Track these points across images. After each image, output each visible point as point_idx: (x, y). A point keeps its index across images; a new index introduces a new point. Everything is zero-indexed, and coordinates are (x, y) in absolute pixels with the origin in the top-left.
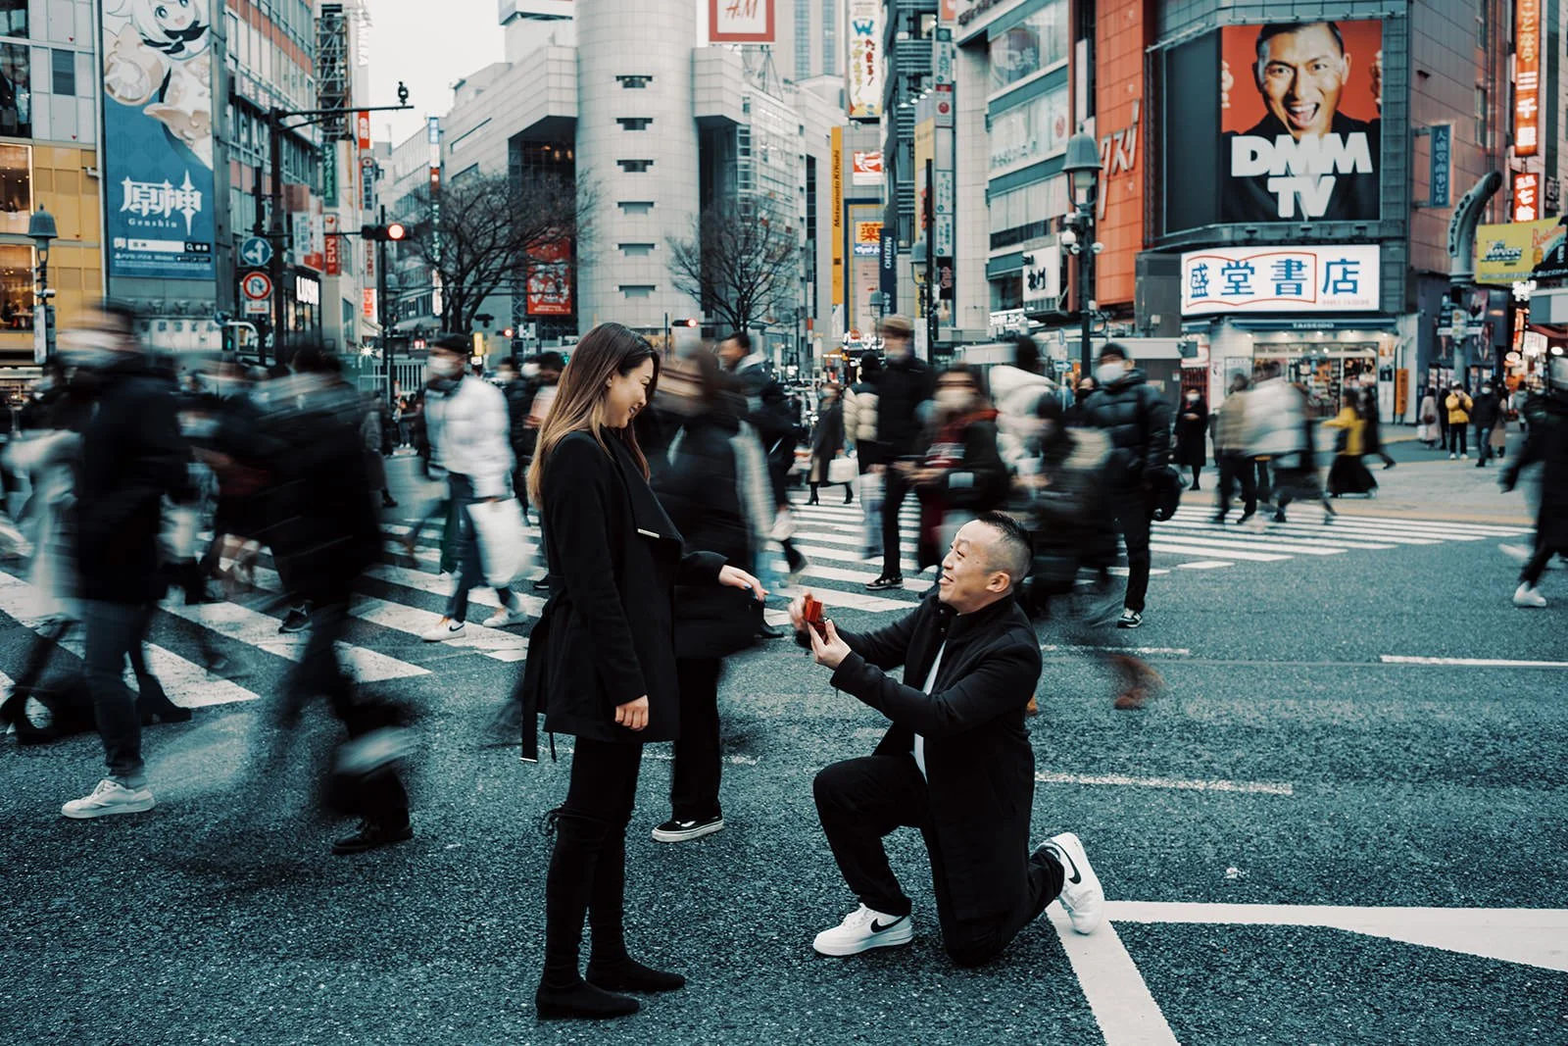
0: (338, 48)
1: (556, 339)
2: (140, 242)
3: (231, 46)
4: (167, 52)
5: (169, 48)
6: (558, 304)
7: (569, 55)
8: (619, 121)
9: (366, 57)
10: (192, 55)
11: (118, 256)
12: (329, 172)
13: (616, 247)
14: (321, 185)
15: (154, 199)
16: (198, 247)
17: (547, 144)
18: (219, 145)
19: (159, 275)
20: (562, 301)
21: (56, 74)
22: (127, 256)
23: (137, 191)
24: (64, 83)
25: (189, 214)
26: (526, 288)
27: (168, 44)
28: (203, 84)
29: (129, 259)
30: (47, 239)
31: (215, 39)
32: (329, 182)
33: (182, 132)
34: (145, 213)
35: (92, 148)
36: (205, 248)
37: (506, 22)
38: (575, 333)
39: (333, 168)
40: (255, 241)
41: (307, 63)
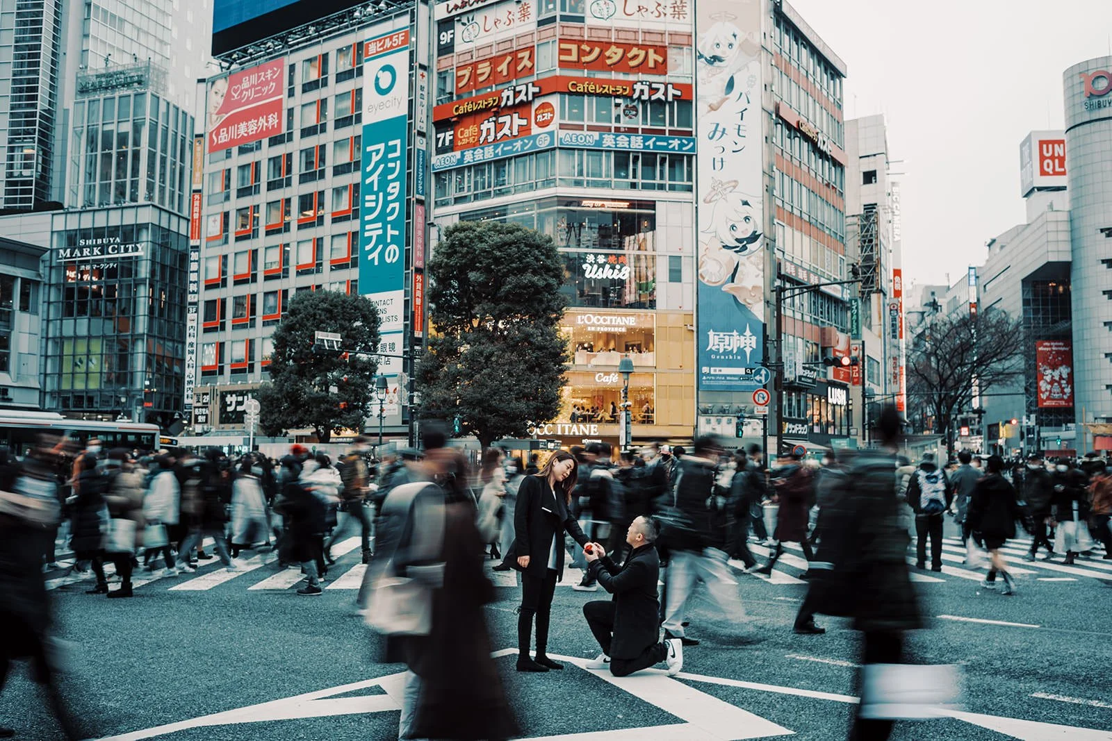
0: (874, 232)
1: (1061, 426)
2: (718, 369)
3: (779, 244)
4: (736, 252)
5: (738, 249)
6: (1062, 399)
7: (1065, 217)
8: (1103, 261)
9: (899, 235)
10: (752, 252)
11: (704, 378)
12: (855, 317)
13: (1103, 356)
14: (849, 326)
15: (727, 342)
17: (1054, 282)
18: (768, 306)
19: (729, 389)
20: (1065, 397)
21: (670, 270)
22: (710, 378)
23: (716, 338)
24: (675, 275)
25: (748, 350)
26: (1037, 388)
27: (738, 247)
28: (759, 270)
29: (711, 380)
30: (629, 373)
31: (768, 241)
32: (855, 324)
33: (745, 300)
34: (721, 351)
35: (691, 313)
37: (1027, 195)
38: (1073, 421)
39: (857, 314)
40: (761, 369)
41: (840, 246)
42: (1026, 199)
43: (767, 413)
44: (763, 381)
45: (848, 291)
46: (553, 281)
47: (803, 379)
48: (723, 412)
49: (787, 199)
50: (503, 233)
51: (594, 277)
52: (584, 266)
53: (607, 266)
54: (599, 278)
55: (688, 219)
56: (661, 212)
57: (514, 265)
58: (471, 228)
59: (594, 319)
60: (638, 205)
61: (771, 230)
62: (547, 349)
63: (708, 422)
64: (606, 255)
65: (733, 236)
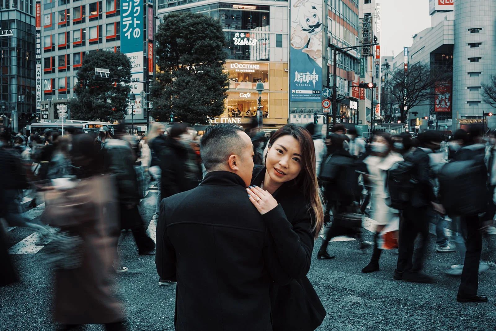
0: (369, 27)
1: (445, 120)
2: (299, 91)
3: (329, 29)
4: (309, 32)
5: (310, 31)
6: (446, 108)
7: (452, 23)
8: (469, 44)
9: (379, 29)
10: (317, 33)
11: (293, 95)
12: (362, 67)
13: (466, 88)
14: (359, 71)
15: (304, 78)
16: (317, 92)
17: (444, 54)
18: (324, 60)
19: (305, 101)
20: (447, 107)
21: (277, 41)
22: (295, 95)
23: (299, 75)
24: (279, 44)
25: (314, 82)
26: (435, 103)
27: (309, 30)
28: (320, 41)
29: (296, 96)
30: (261, 90)
31: (324, 27)
32: (362, 70)
33: (313, 57)
34: (301, 82)
35: (287, 63)
36: (319, 92)
37: (432, 14)
38: (451, 118)
39: (363, 65)
40: (326, 90)
41: (356, 33)
42: (431, 16)
43: (329, 112)
44: (328, 96)
45: (360, 54)
46: (220, 43)
47: (340, 96)
48: (302, 112)
49: (333, 7)
50: (194, 18)
51: (239, 44)
52: (234, 39)
53: (246, 39)
54: (242, 45)
55: (286, 16)
56: (272, 11)
57: (200, 35)
58: (177, 16)
59: (239, 66)
60: (261, 8)
61: (326, 21)
62: (218, 79)
63: (295, 117)
64: (245, 33)
65: (307, 24)
